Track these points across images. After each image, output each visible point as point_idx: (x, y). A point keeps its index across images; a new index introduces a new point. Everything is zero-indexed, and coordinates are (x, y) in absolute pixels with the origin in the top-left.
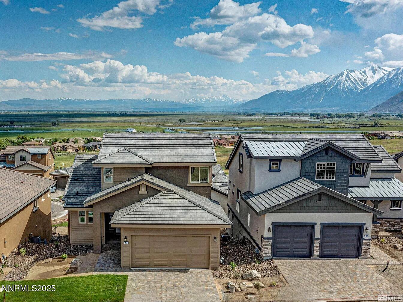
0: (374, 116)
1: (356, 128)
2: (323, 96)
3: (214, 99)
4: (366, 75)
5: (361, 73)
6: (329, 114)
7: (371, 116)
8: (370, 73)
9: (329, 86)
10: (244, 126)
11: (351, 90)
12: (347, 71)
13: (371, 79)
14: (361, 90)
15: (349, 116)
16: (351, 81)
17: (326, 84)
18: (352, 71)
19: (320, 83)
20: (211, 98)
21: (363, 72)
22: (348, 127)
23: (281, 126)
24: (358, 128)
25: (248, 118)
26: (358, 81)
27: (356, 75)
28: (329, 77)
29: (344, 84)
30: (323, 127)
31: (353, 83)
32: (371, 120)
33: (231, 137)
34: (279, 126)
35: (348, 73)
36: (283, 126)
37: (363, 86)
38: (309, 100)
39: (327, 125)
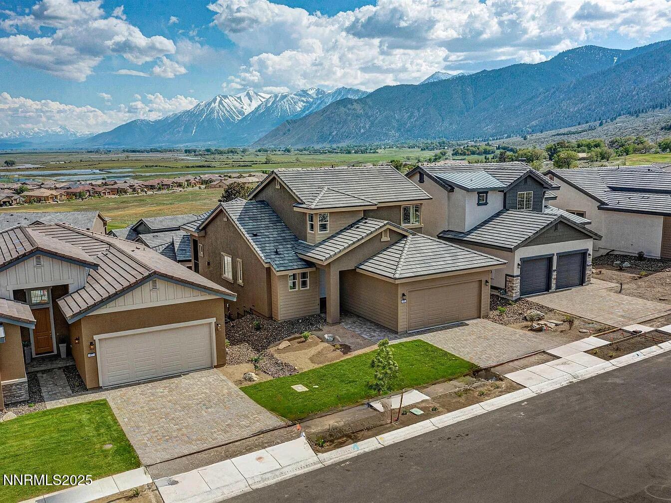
0: (259, 151)
1: (247, 166)
2: (195, 128)
3: (47, 131)
4: (242, 102)
5: (235, 100)
6: (208, 150)
7: (256, 152)
8: (246, 100)
9: (200, 114)
10: (106, 167)
11: (227, 119)
12: (219, 97)
13: (248, 106)
14: (238, 120)
15: (232, 152)
16: (226, 110)
17: (196, 112)
18: (226, 97)
19: (189, 111)
20: (43, 131)
21: (238, 98)
22: (238, 165)
23: (156, 166)
24: (250, 166)
25: (103, 157)
26: (234, 110)
27: (231, 102)
28: (199, 104)
29: (218, 113)
30: (209, 167)
31: (228, 112)
32: (258, 156)
33: (102, 183)
34: (153, 166)
35: (221, 100)
36: (159, 166)
37: (239, 116)
38: (179, 132)
39: (213, 164)
